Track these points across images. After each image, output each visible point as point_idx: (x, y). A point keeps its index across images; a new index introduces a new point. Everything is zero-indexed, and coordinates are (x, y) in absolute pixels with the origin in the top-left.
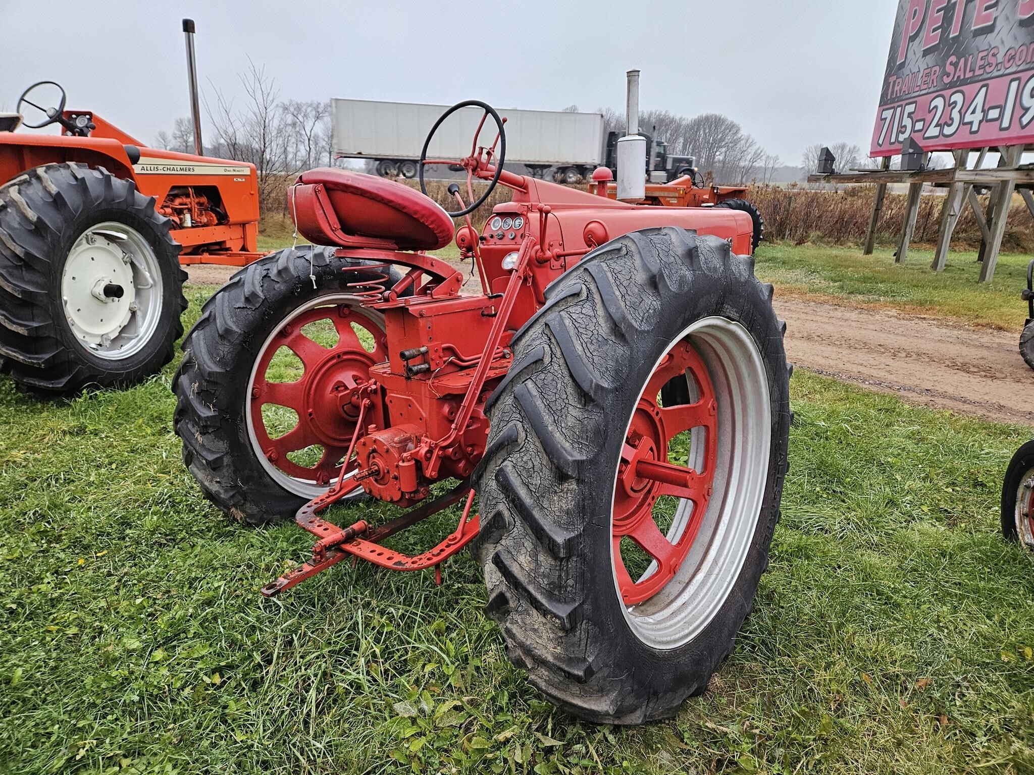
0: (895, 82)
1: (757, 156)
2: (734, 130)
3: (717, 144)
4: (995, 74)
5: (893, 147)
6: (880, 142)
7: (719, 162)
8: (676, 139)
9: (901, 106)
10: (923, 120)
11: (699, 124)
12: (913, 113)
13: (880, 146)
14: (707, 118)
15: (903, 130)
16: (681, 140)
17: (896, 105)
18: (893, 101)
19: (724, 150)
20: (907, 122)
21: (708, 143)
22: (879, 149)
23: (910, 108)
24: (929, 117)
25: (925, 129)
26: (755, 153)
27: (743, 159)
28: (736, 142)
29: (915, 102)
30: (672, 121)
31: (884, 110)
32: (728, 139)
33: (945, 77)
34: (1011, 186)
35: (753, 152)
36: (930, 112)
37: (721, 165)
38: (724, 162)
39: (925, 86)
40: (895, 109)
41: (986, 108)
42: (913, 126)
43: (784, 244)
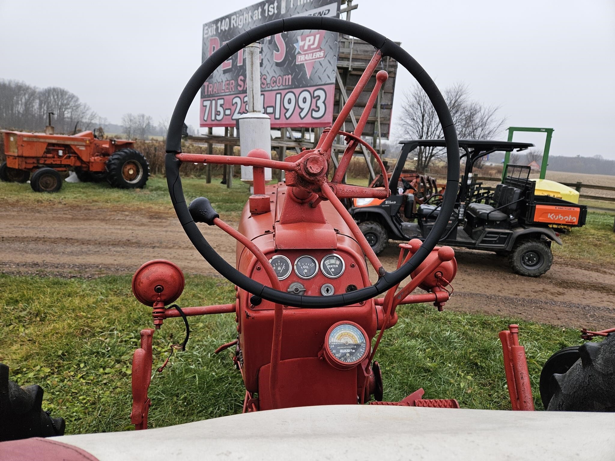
0: (208, 86)
1: (93, 116)
2: (74, 99)
3: (65, 106)
4: (267, 89)
5: (213, 123)
6: (205, 119)
7: (68, 118)
8: (33, 100)
9: (215, 100)
10: (230, 109)
11: (49, 92)
12: (223, 104)
13: (206, 121)
14: (54, 90)
15: (218, 113)
16: (37, 101)
17: (211, 99)
18: (209, 96)
19: (70, 110)
20: (220, 109)
21: (58, 105)
22: (205, 123)
23: (221, 102)
24: (233, 108)
25: (232, 114)
26: (92, 115)
27: (84, 117)
28: (78, 107)
29: (223, 99)
30: (28, 88)
31: (204, 101)
32: (72, 104)
33: (239, 87)
34: (285, 149)
35: (90, 114)
36: (233, 105)
37: (70, 120)
38: (71, 118)
39: (228, 91)
40: (211, 101)
41: (265, 106)
42: (224, 112)
43: (157, 176)
